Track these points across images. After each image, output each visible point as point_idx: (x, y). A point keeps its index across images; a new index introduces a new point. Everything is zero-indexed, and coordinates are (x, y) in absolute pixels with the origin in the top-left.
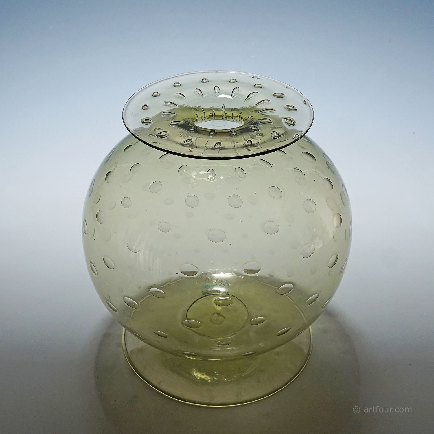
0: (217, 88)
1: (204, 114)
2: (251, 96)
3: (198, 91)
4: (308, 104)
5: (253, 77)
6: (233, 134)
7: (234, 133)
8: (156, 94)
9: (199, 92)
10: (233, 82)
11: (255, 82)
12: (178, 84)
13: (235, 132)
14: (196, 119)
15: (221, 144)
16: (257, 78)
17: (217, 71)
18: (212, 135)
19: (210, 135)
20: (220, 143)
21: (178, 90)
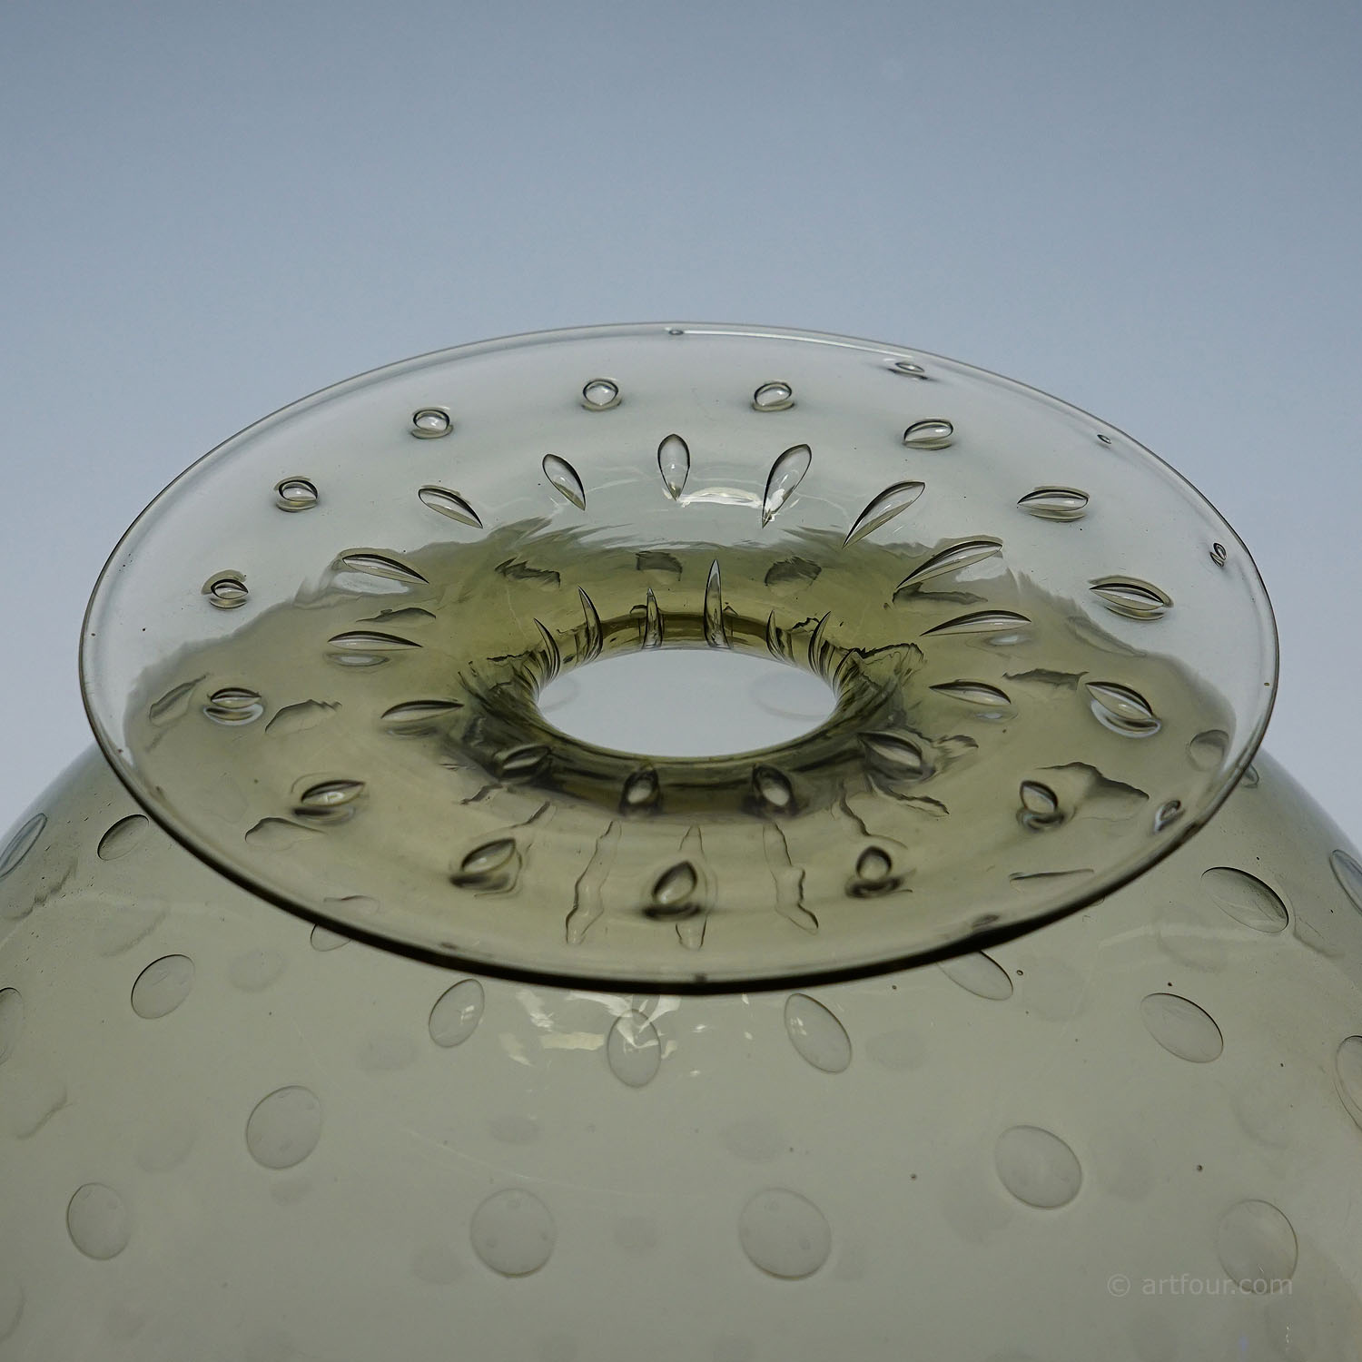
0: (673, 449)
1: (589, 611)
2: (886, 506)
3: (553, 466)
4: (1241, 569)
5: (900, 369)
6: (764, 801)
7: (777, 796)
8: (298, 493)
9: (564, 478)
10: (778, 406)
11: (915, 402)
12: (435, 423)
13: (786, 784)
14: (544, 654)
15: (694, 877)
16: (923, 378)
17: (679, 327)
18: (642, 805)
19: (624, 807)
20: (687, 869)
21: (434, 464)
